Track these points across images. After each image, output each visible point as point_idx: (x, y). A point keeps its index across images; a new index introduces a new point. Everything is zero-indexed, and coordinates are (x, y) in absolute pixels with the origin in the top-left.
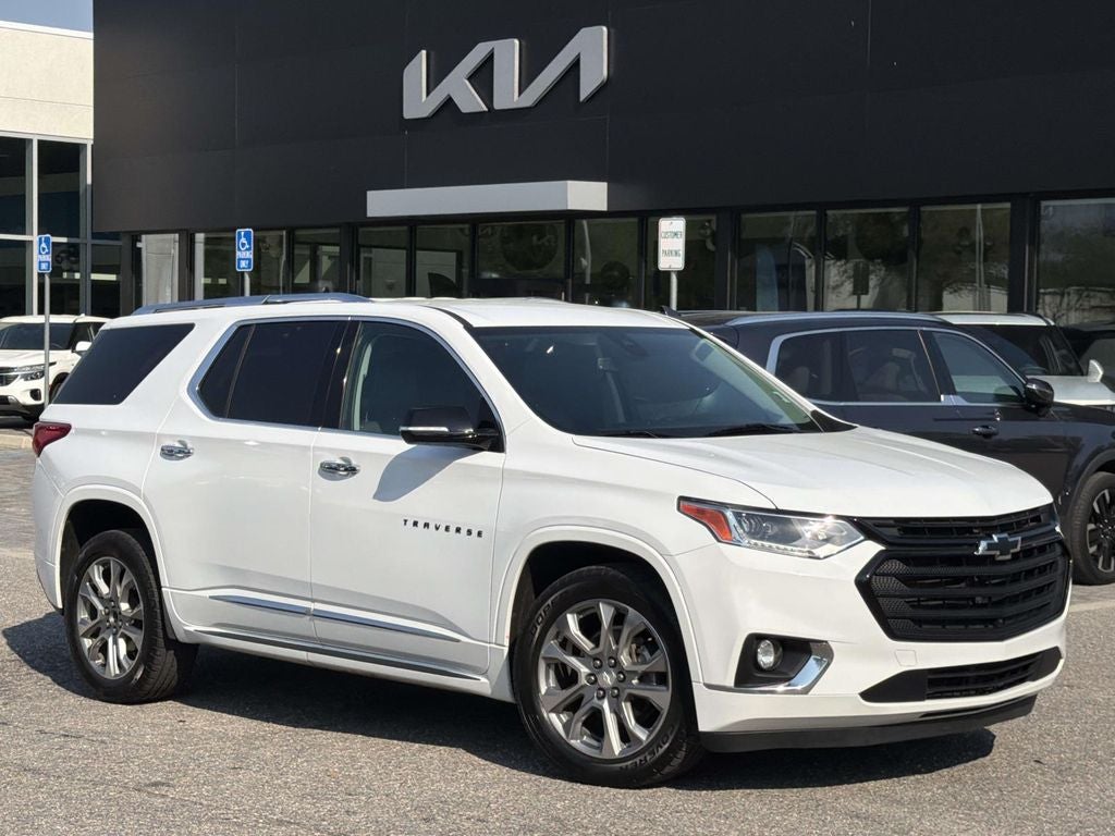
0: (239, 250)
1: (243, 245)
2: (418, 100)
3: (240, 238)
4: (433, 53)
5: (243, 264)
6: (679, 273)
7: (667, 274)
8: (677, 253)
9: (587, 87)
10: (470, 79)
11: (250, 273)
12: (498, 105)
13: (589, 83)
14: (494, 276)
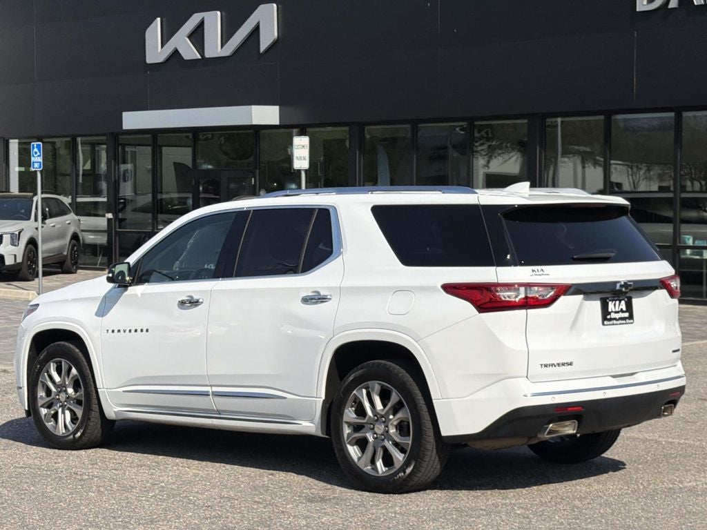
0: (33, 156)
1: (36, 153)
2: (156, 52)
3: (33, 148)
4: (164, 20)
5: (36, 165)
6: (306, 171)
7: (299, 171)
8: (304, 159)
9: (264, 44)
10: (190, 37)
11: (41, 172)
12: (208, 55)
13: (266, 41)
14: (210, 167)
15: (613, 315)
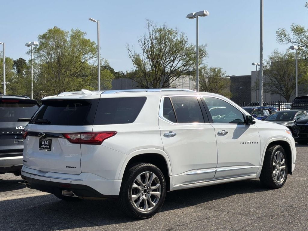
15: (43, 146)
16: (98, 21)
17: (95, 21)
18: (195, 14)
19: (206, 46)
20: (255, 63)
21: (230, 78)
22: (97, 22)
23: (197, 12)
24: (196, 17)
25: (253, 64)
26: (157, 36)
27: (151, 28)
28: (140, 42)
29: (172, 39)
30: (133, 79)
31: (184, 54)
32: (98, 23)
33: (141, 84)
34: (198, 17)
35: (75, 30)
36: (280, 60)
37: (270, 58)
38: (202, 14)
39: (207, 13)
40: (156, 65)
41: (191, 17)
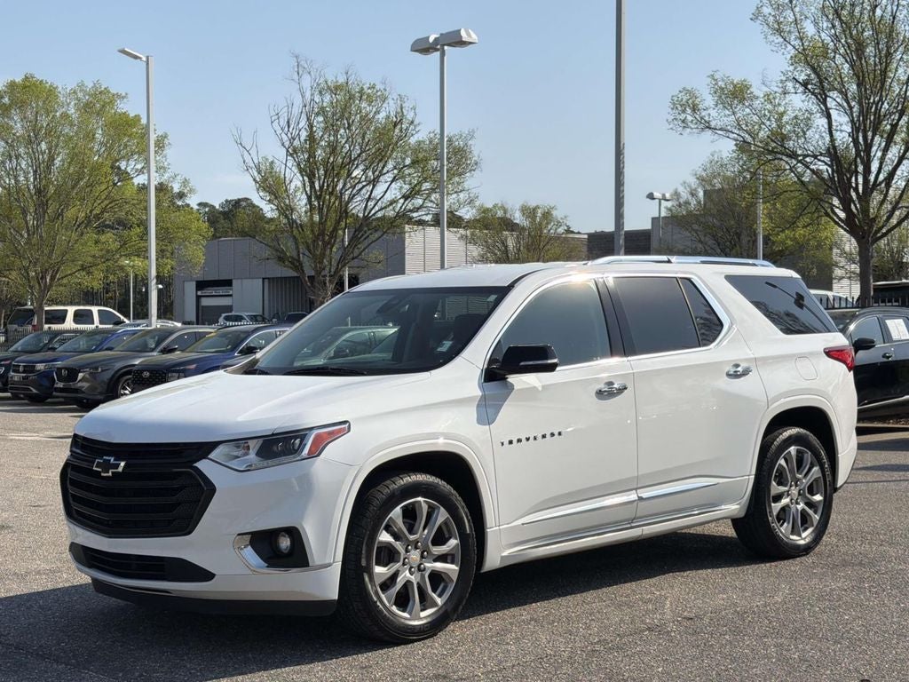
16: (148, 58)
17: (140, 58)
18: (436, 39)
19: (471, 135)
20: (657, 195)
21: (586, 236)
22: (144, 59)
23: (441, 34)
24: (437, 50)
25: (651, 196)
26: (325, 105)
27: (307, 82)
28: (276, 123)
29: (372, 114)
30: (254, 237)
31: (408, 161)
32: (148, 64)
33: (277, 250)
34: (446, 48)
35: (91, 85)
36: (726, 187)
37: (698, 179)
38: (456, 41)
39: (469, 35)
40: (321, 195)
41: (423, 48)
